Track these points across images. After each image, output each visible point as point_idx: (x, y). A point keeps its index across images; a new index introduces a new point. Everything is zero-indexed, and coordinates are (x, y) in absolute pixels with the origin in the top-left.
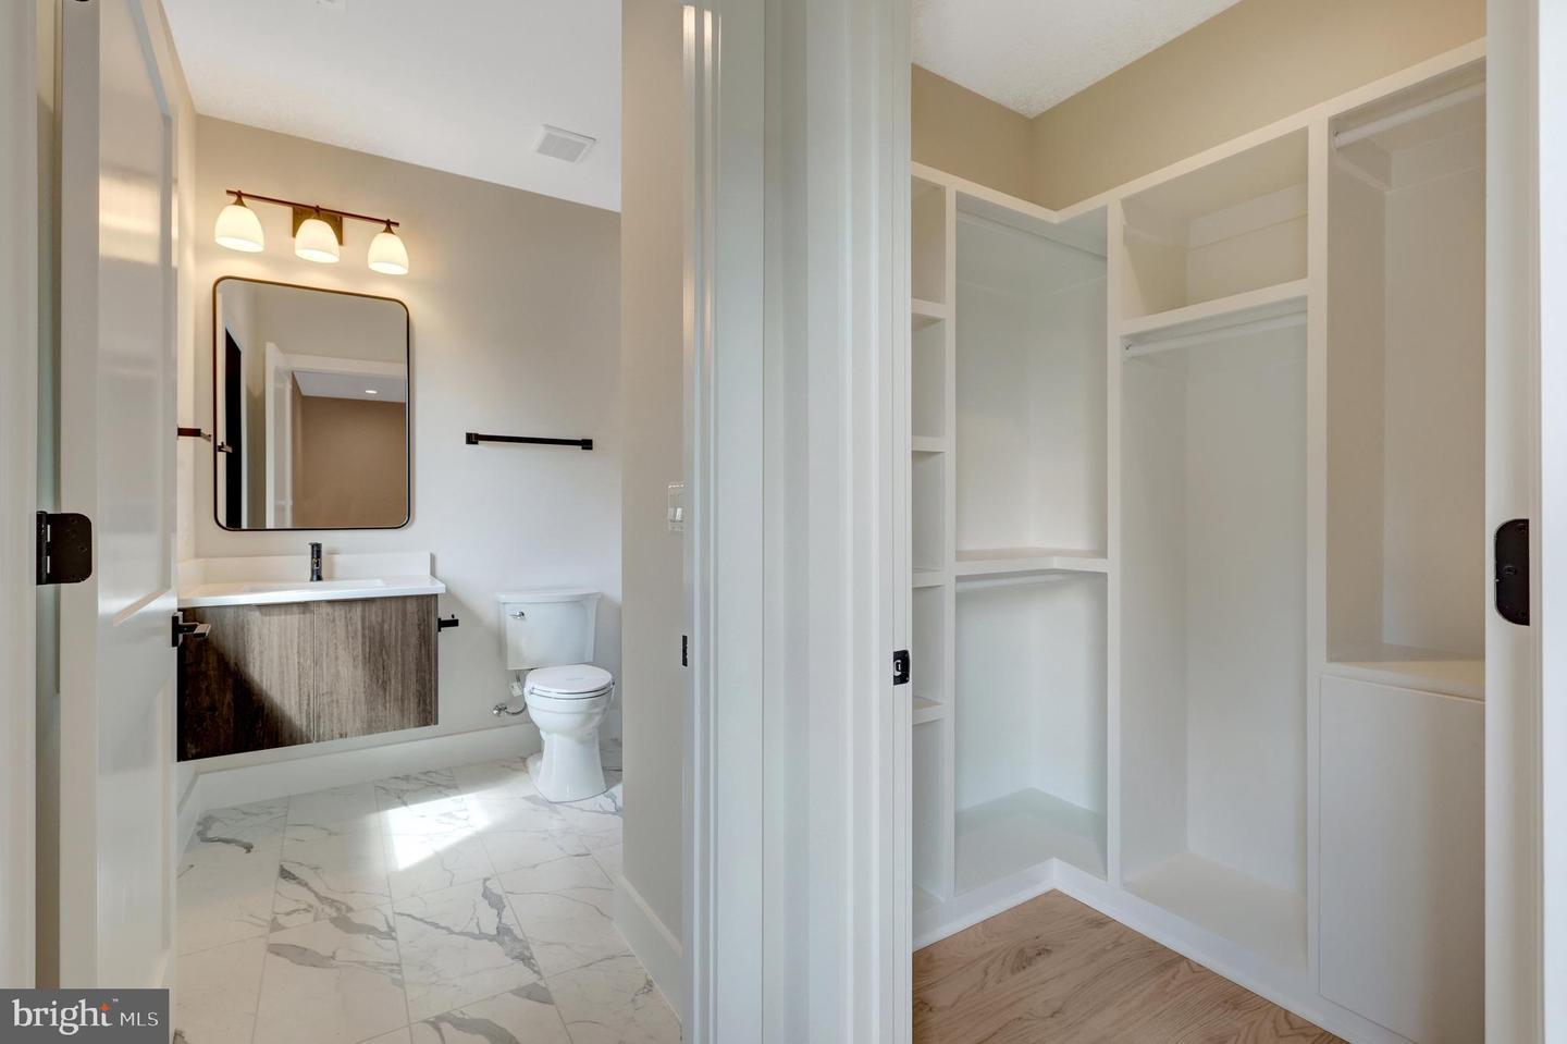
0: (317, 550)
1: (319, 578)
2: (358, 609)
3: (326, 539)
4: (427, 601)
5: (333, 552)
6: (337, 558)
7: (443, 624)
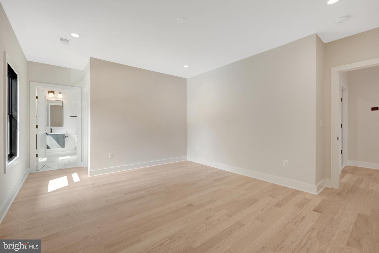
0: (51, 129)
1: (52, 132)
2: (56, 135)
3: (52, 128)
4: (64, 134)
5: (53, 130)
6: (54, 130)
7: (66, 137)
